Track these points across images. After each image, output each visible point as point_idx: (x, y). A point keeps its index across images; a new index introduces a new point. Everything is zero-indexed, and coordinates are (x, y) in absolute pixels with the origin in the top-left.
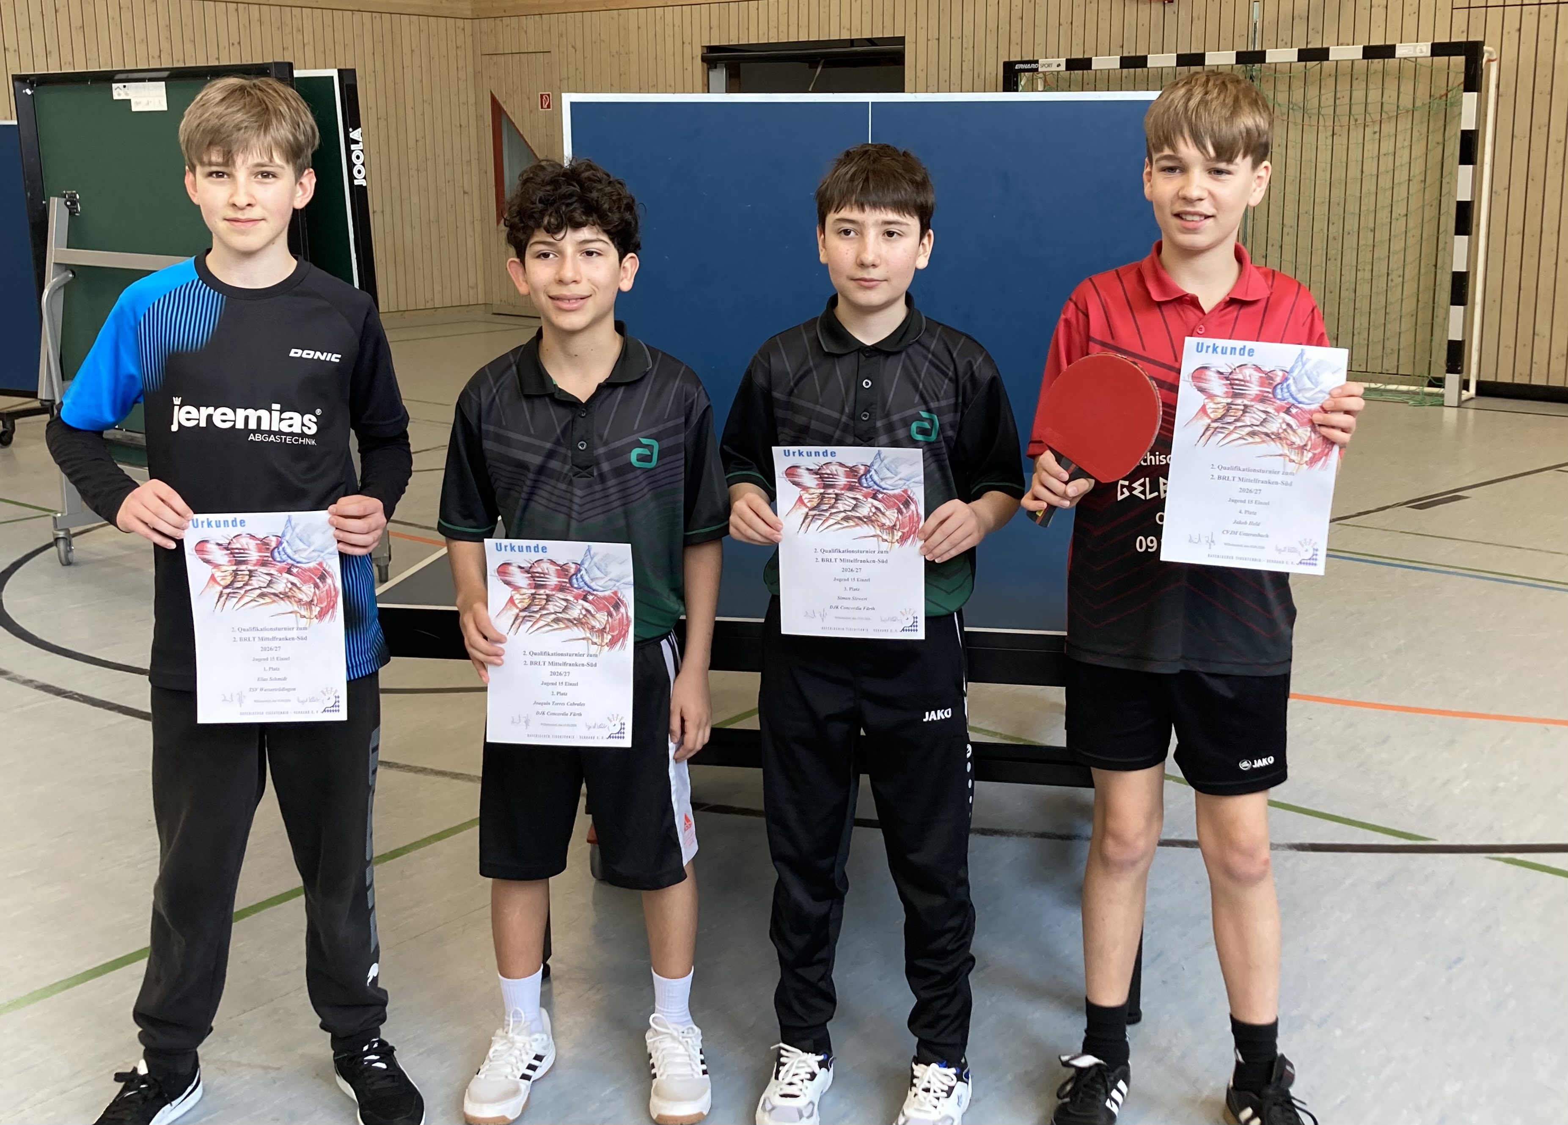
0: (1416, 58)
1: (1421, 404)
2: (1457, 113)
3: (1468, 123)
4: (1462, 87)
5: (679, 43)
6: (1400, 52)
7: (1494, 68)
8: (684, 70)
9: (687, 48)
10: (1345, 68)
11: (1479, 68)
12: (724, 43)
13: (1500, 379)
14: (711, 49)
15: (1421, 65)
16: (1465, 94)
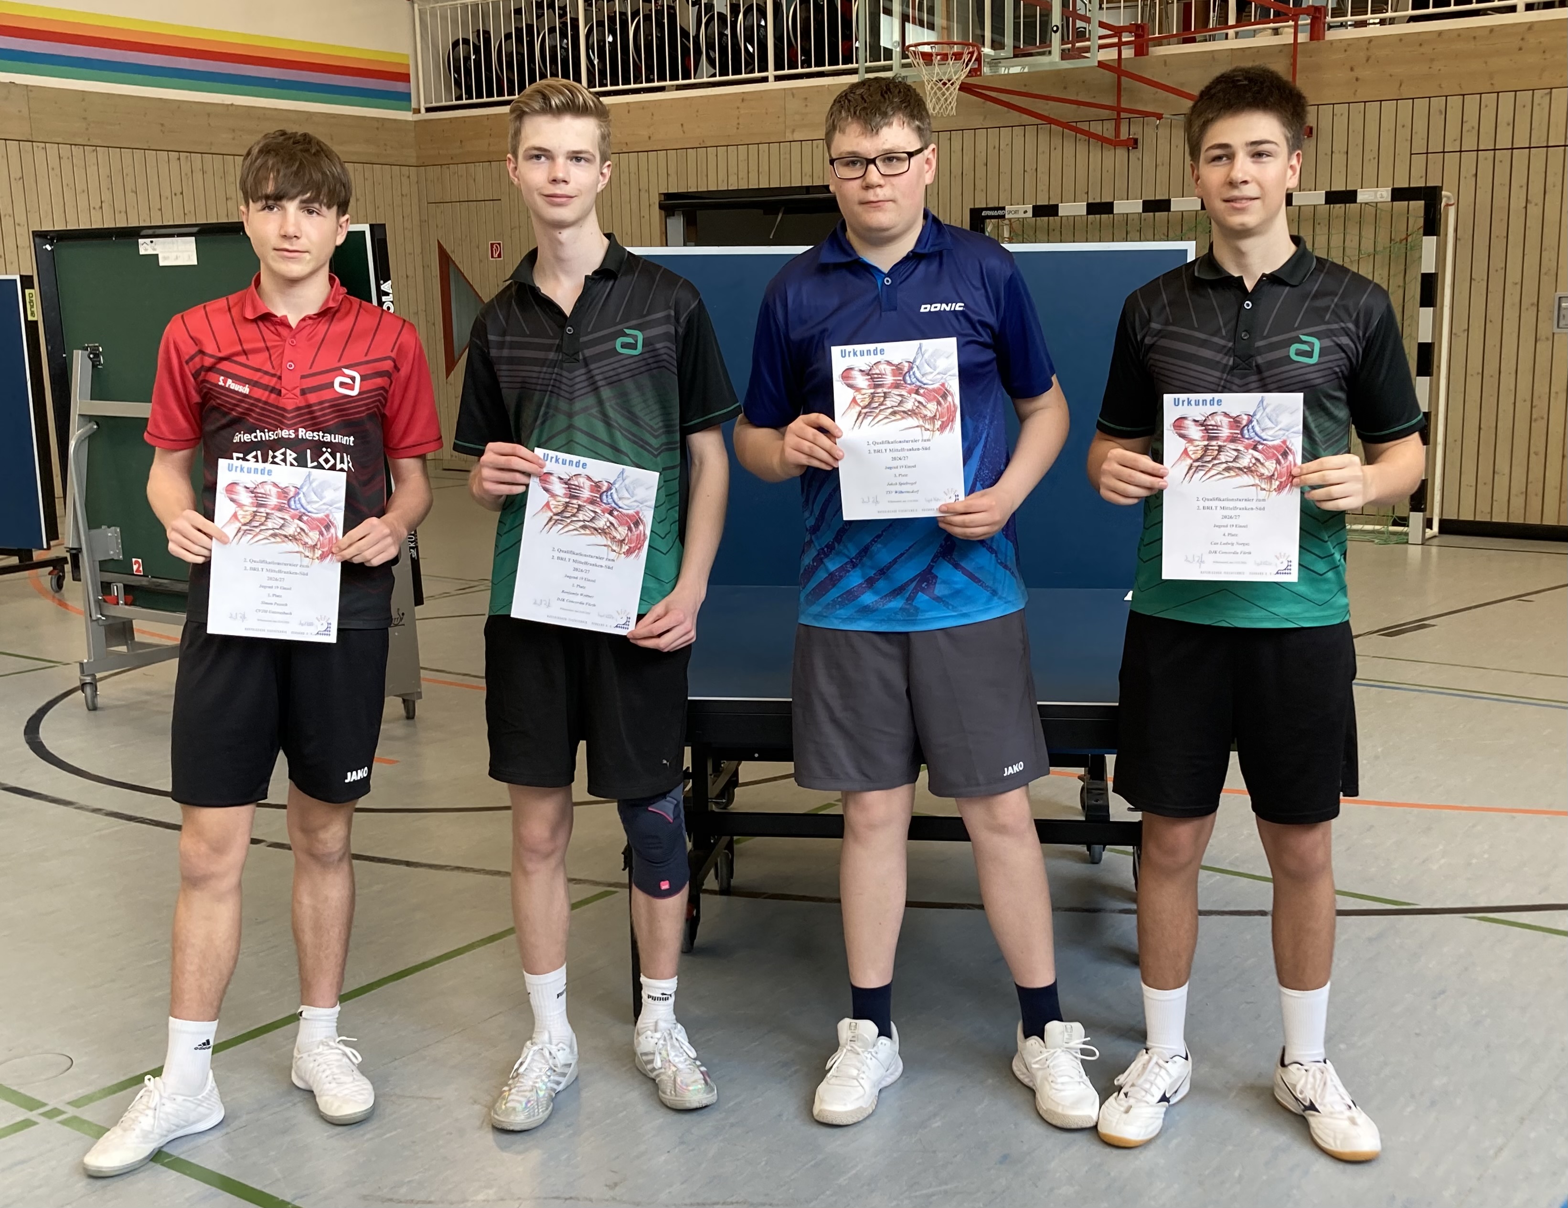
0: (1377, 203)
1: (1386, 543)
2: (1417, 255)
3: (1428, 266)
4: (1422, 231)
5: (635, 191)
6: (1362, 197)
7: (1452, 211)
8: (641, 217)
9: (644, 195)
10: (1307, 213)
11: (1438, 213)
12: (682, 190)
13: (1463, 518)
14: (668, 196)
15: (1382, 210)
16: (1425, 238)
